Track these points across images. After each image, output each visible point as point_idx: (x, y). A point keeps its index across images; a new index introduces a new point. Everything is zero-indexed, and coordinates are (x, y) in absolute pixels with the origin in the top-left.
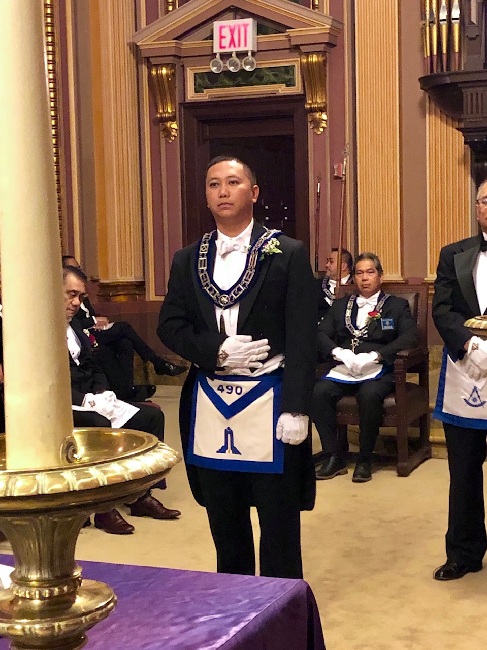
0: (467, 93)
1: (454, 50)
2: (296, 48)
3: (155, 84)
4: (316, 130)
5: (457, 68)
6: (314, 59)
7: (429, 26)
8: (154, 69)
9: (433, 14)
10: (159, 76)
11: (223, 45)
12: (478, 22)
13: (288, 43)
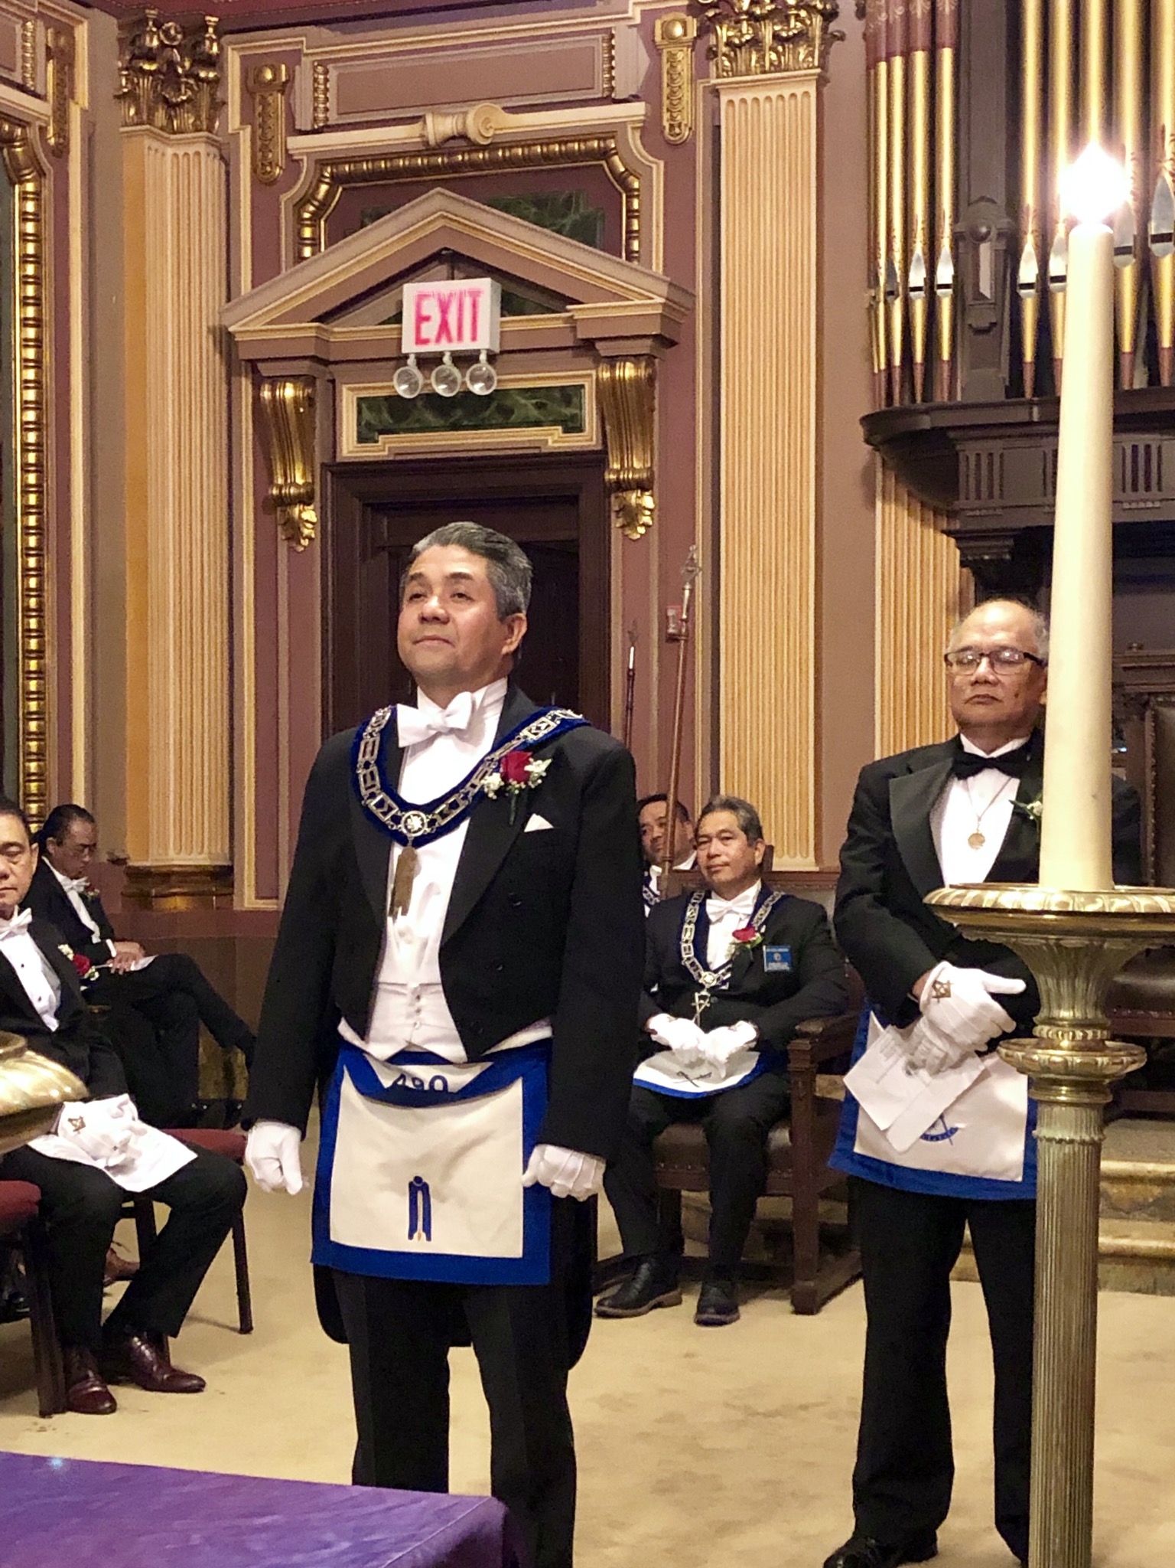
0: (967, 453)
1: (940, 355)
2: (587, 346)
3: (268, 418)
4: (628, 532)
5: (946, 395)
6: (628, 371)
7: (886, 302)
8: (267, 386)
9: (895, 274)
10: (278, 404)
11: (424, 335)
12: (995, 293)
13: (571, 335)
